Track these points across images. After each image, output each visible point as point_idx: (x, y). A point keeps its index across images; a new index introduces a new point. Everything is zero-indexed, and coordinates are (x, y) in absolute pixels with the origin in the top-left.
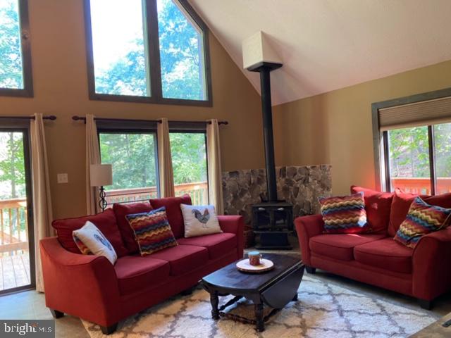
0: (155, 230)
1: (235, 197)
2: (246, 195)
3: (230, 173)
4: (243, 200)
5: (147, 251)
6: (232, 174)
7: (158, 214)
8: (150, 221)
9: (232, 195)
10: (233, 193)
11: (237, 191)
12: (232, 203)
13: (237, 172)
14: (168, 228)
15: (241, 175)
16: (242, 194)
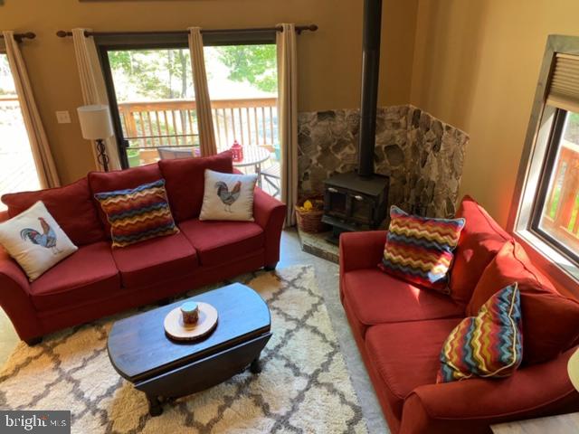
0: (131, 217)
1: (325, 151)
2: (347, 150)
3: (319, 113)
4: (339, 156)
5: (119, 243)
6: (321, 115)
7: (146, 192)
8: (127, 205)
9: (319, 148)
10: (321, 146)
11: (329, 144)
12: (319, 159)
13: (332, 114)
14: (163, 212)
15: (339, 118)
16: (338, 148)
